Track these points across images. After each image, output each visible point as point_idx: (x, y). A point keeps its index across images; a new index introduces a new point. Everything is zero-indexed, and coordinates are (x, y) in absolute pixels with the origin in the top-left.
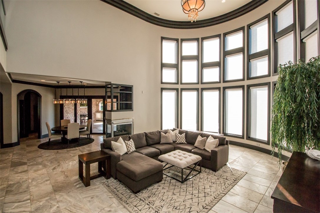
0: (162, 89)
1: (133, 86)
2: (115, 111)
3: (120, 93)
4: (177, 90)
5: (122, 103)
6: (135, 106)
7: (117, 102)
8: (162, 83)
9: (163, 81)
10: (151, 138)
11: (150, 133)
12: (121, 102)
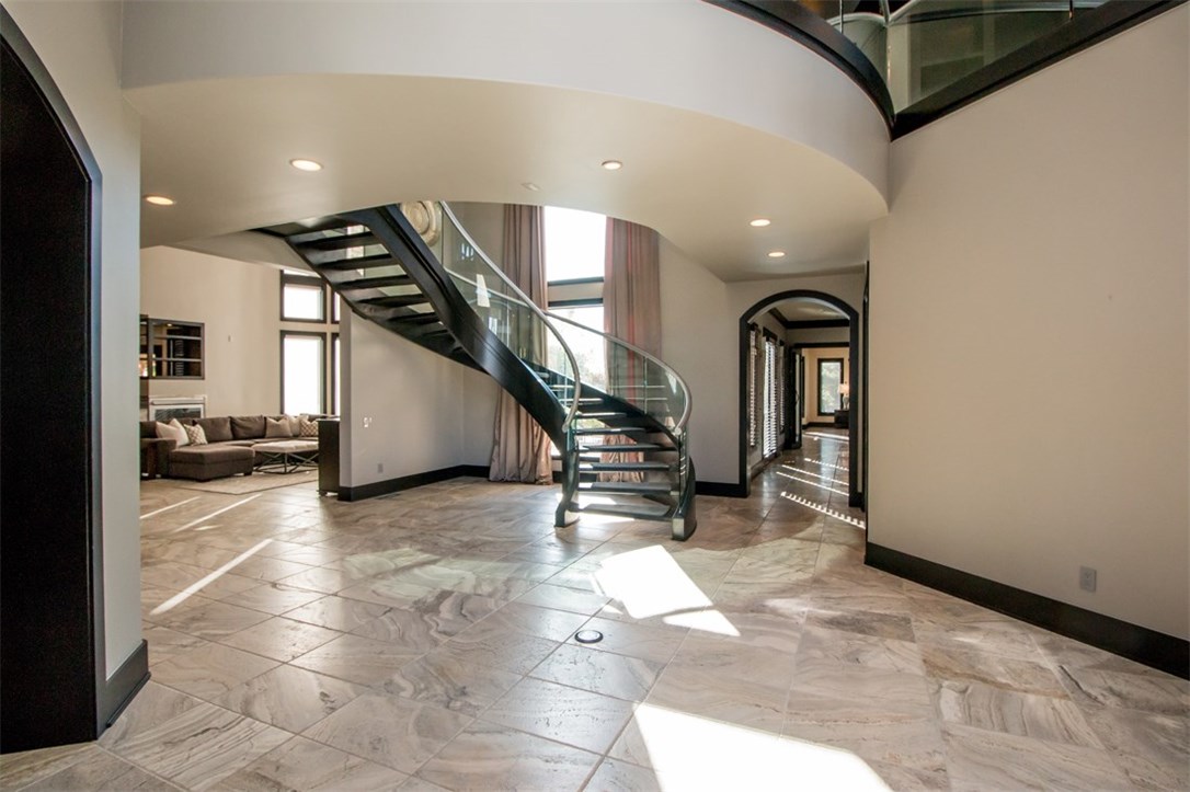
0: (283, 334)
1: (203, 324)
2: (154, 378)
3: (169, 340)
4: (323, 336)
5: (174, 362)
6: (208, 369)
7: (159, 359)
8: (283, 319)
9: (286, 315)
10: (243, 427)
11: (242, 419)
12: (172, 359)
